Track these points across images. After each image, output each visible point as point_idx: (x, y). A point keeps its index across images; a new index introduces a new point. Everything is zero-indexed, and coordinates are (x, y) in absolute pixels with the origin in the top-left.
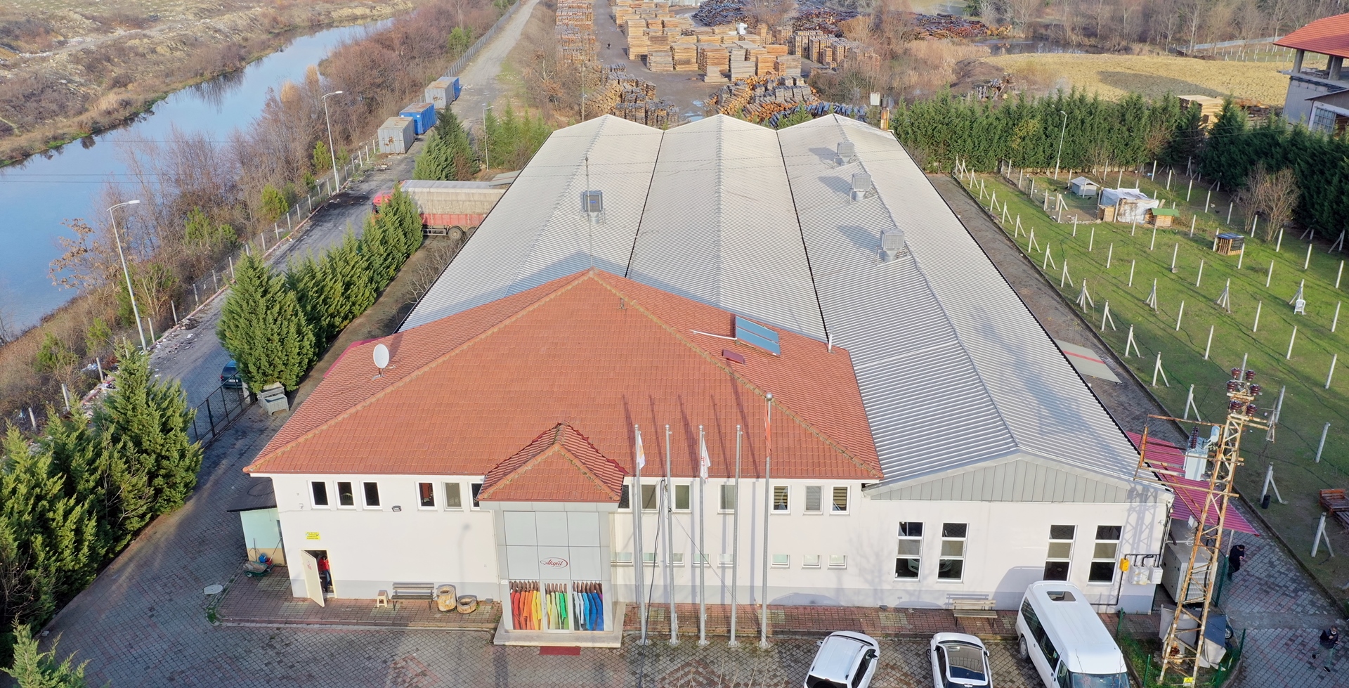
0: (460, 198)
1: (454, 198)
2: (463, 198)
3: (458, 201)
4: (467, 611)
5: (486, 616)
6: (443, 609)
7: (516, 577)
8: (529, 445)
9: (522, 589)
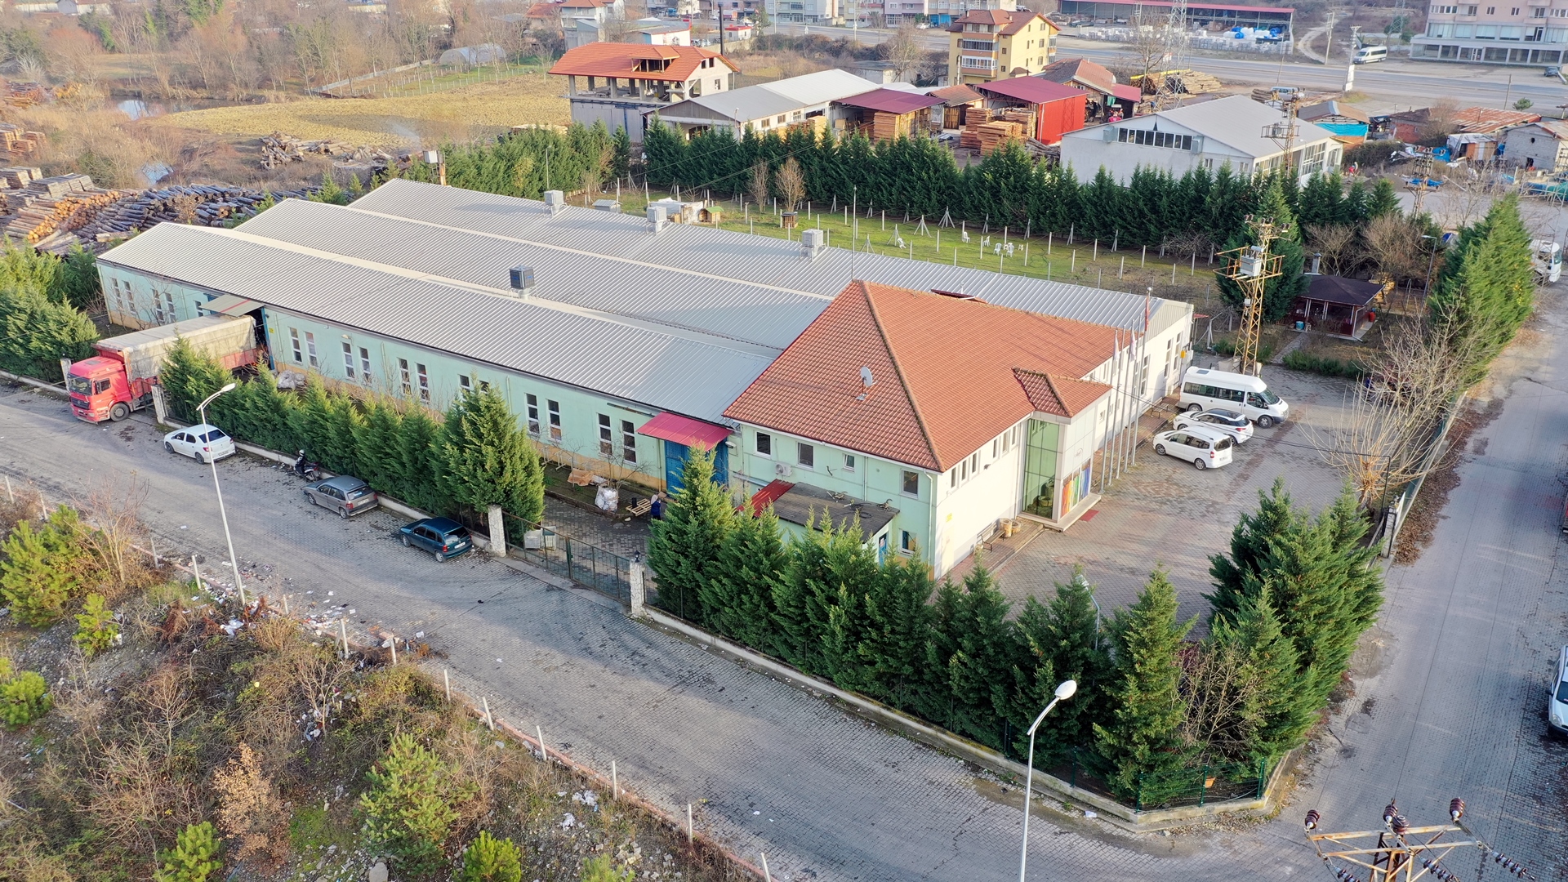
0: (200, 341)
2: (205, 340)
4: (1018, 529)
5: (1029, 526)
6: (1009, 535)
7: (1065, 474)
8: (1023, 386)
9: (1066, 482)
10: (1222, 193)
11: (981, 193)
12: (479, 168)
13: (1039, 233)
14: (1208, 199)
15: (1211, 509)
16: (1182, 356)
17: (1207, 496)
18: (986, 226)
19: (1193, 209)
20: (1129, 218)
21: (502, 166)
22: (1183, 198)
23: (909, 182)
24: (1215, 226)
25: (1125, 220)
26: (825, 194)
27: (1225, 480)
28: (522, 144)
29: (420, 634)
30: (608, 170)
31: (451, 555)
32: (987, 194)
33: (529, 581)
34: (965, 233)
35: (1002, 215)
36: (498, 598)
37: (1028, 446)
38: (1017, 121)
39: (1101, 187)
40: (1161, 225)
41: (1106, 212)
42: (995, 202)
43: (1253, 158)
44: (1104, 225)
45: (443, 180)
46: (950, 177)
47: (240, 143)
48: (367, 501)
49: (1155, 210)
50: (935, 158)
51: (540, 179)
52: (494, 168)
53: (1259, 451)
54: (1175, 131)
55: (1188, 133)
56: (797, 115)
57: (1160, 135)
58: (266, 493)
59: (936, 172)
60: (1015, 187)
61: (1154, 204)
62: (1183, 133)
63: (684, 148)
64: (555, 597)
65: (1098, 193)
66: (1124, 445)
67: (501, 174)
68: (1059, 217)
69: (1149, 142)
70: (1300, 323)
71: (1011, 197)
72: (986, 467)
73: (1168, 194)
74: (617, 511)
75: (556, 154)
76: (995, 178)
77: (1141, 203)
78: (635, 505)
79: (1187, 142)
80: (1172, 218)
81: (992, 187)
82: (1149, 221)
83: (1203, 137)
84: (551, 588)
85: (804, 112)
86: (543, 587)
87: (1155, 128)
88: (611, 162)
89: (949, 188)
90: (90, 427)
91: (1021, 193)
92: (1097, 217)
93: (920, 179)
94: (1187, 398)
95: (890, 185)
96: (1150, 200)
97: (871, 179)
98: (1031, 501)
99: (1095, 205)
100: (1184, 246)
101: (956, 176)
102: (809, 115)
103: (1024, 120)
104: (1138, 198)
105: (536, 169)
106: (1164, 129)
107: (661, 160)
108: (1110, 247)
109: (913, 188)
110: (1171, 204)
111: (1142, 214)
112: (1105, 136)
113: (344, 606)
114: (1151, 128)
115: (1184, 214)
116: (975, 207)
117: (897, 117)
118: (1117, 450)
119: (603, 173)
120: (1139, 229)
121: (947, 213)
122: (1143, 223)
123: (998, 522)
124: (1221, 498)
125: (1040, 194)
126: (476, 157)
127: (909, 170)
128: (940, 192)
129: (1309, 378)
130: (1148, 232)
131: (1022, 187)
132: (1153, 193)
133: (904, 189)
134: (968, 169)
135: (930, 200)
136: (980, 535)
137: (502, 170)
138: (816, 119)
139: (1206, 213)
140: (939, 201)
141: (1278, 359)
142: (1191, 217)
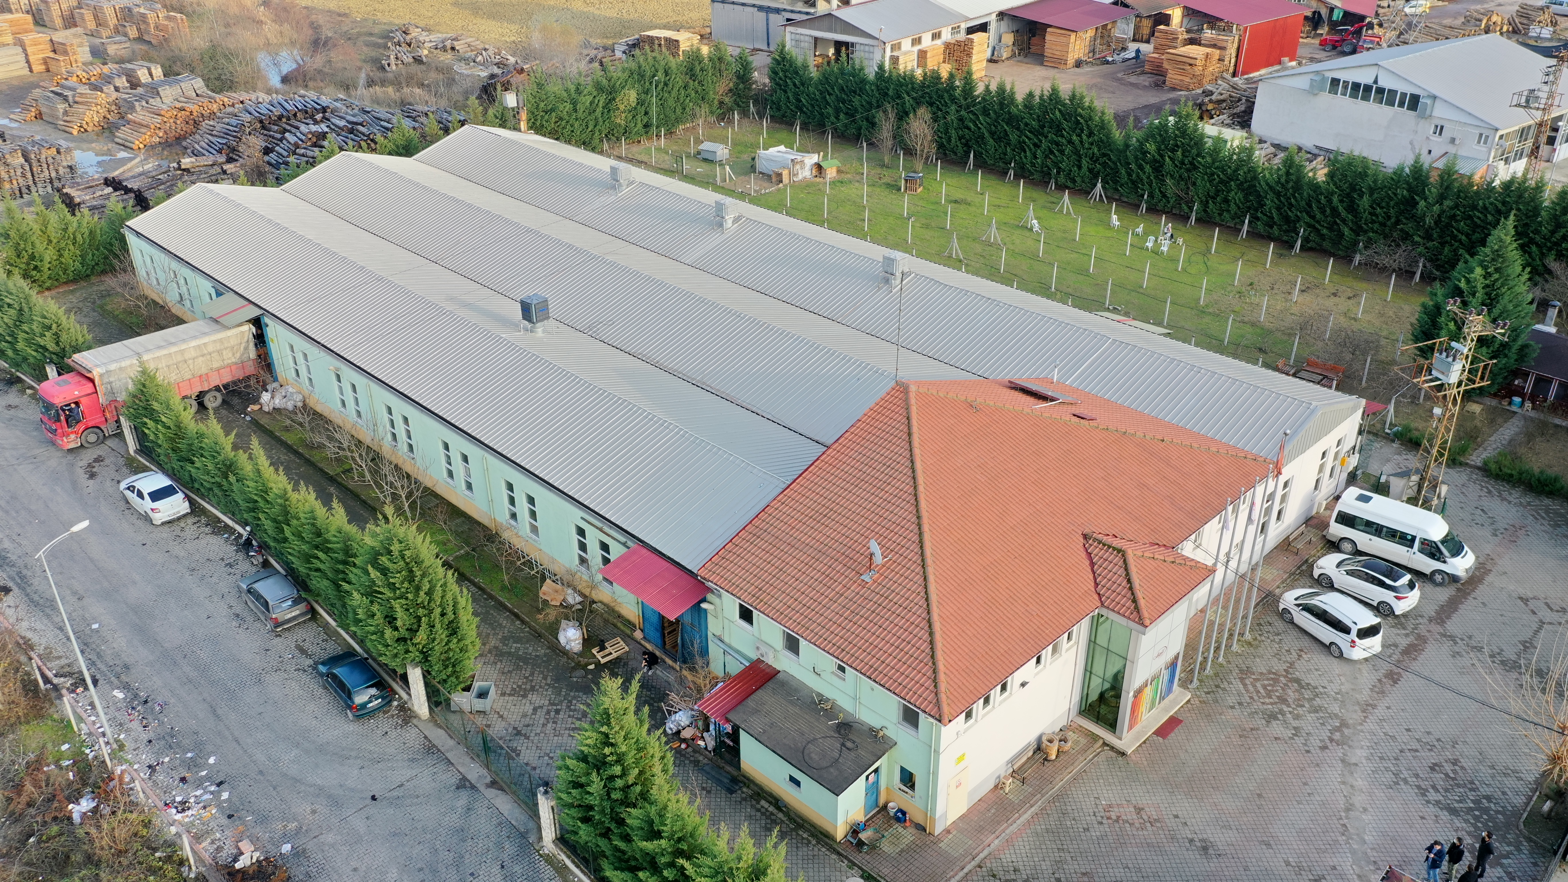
0: (187, 356)
1: (180, 358)
2: (193, 354)
3: (185, 361)
4: (1067, 747)
5: (1083, 741)
6: (1053, 757)
7: (1137, 683)
8: (1092, 564)
9: (1139, 692)
10: (1442, 198)
11: (1141, 167)
12: (574, 103)
13: (1206, 221)
14: (1422, 203)
15: (1337, 736)
16: (1342, 464)
17: (1335, 708)
18: (1144, 206)
19: (1402, 212)
20: (1319, 216)
21: (602, 99)
22: (1391, 199)
23: (1057, 144)
24: (1428, 237)
25: (1313, 217)
26: (960, 150)
27: (1367, 678)
28: (626, 74)
29: (286, 848)
30: (727, 100)
31: (362, 713)
32: (1148, 168)
33: (442, 766)
34: (1115, 217)
35: (1164, 195)
36: (395, 793)
37: (1092, 642)
38: (1214, 46)
39: (1288, 173)
40: (1358, 230)
41: (1291, 205)
42: (1156, 177)
43: (1497, 130)
44: (1287, 220)
45: (523, 125)
46: (1106, 143)
47: (371, 34)
48: (298, 612)
49: (1352, 208)
50: (1091, 119)
51: (646, 113)
52: (591, 103)
53: (1423, 630)
54: (1400, 87)
55: (1416, 91)
56: (955, 30)
57: (1381, 91)
58: (203, 578)
59: (1091, 134)
60: (1182, 163)
61: (1352, 201)
62: (1410, 90)
63: (811, 79)
64: (463, 799)
65: (1283, 180)
66: (1238, 601)
67: (599, 110)
68: (1233, 206)
69: (1366, 98)
70: (1517, 400)
71: (1177, 175)
72: (1023, 685)
73: (1372, 191)
74: (581, 654)
75: (666, 84)
76: (1159, 149)
77: (1335, 199)
78: (603, 648)
79: (1414, 102)
80: (1373, 222)
81: (1156, 161)
82: (1344, 221)
83: (1435, 98)
84: (464, 784)
85: (964, 26)
86: (454, 780)
87: (1376, 82)
88: (731, 90)
89: (1104, 155)
90: (59, 454)
91: (1188, 170)
92: (1278, 209)
93: (1070, 142)
94: (1337, 530)
95: (1035, 145)
96: (1348, 195)
97: (1013, 137)
98: (1094, 696)
99: (1278, 194)
100: (1386, 261)
101: (1114, 143)
102: (971, 31)
103: (1224, 44)
104: (1333, 193)
105: (641, 103)
106: (1386, 82)
107: (785, 92)
108: (1292, 247)
109: (1062, 152)
110: (1375, 203)
111: (1335, 211)
112: (1312, 86)
113: (219, 784)
114: (1369, 81)
115: (1389, 218)
116: (1133, 182)
117: (1073, 36)
118: (1225, 608)
119: (721, 103)
120: (1330, 229)
121: (1099, 185)
122: (1335, 222)
123: (1039, 740)
124: (1353, 715)
125: (1213, 174)
126: (573, 91)
127: (1059, 130)
128: (1094, 159)
129: (1515, 495)
130: (1341, 235)
131: (1191, 163)
132: (1353, 187)
133: (1052, 152)
134: (1128, 137)
135: (1080, 167)
136: (1012, 762)
137: (601, 104)
138: (977, 37)
139: (1418, 220)
140: (1090, 171)
141: (1477, 458)
142: (1398, 222)
